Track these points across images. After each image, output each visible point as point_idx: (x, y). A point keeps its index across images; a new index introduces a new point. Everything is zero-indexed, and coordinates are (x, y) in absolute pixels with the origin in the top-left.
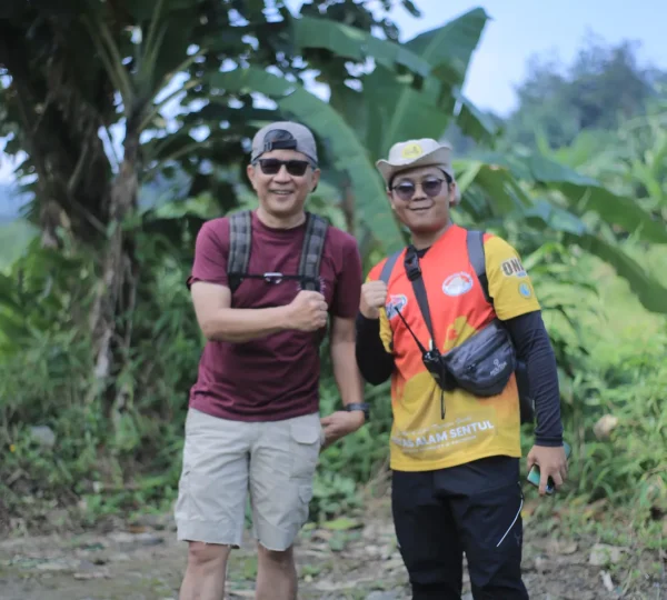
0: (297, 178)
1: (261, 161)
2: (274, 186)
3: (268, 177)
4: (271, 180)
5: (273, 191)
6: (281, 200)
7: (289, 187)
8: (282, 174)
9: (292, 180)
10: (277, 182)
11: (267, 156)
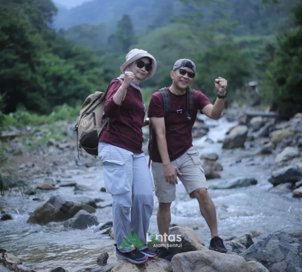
0: (190, 79)
1: (180, 69)
2: (182, 79)
3: (181, 75)
4: (182, 77)
5: (181, 81)
6: (183, 84)
7: (187, 81)
8: (186, 76)
9: (189, 79)
10: (184, 78)
11: (182, 68)
